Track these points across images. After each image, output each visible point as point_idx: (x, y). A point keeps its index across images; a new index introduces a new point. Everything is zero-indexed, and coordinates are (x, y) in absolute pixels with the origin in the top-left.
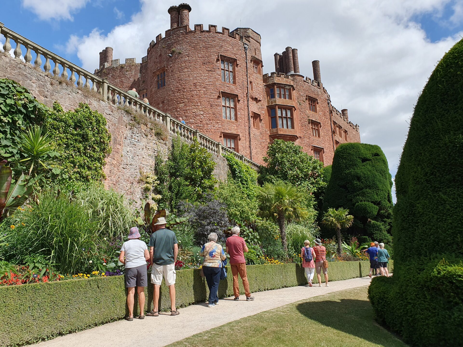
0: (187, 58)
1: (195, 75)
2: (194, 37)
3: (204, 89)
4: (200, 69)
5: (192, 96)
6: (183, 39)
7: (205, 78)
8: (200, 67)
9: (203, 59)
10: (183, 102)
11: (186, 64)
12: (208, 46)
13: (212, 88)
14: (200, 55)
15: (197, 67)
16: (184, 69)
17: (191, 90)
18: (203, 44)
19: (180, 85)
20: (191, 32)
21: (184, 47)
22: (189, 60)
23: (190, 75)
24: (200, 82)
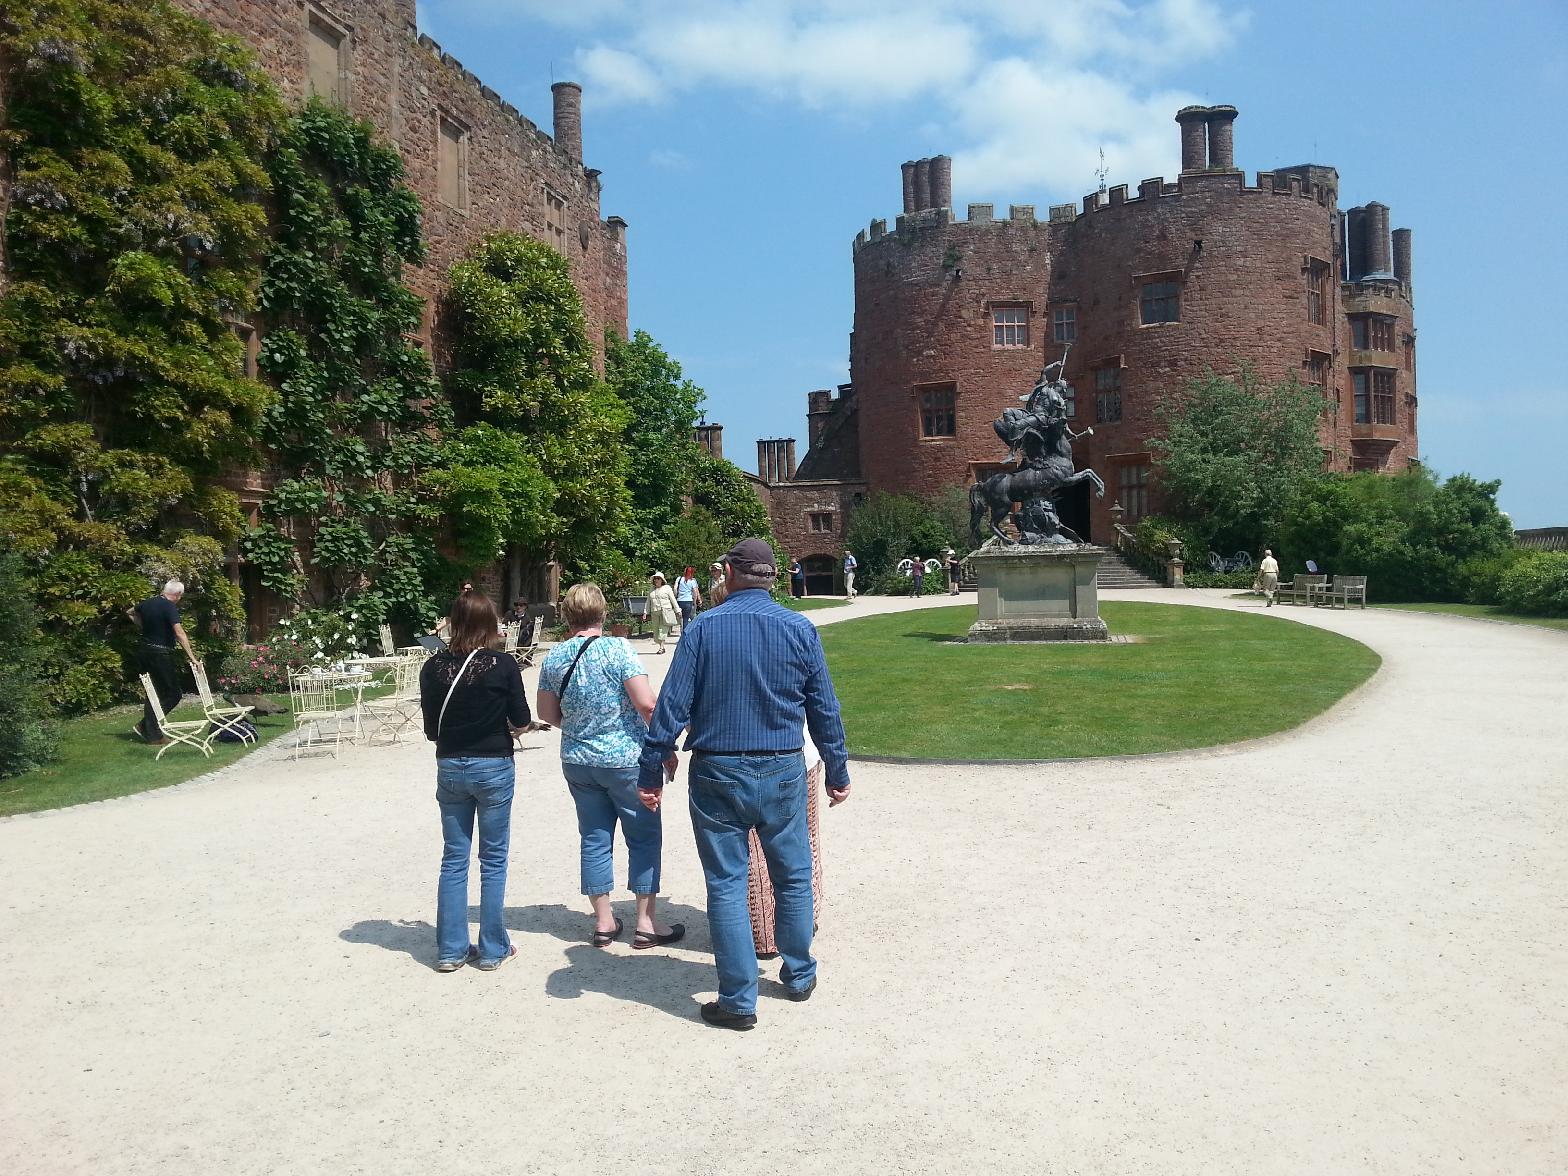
0: (1242, 260)
1: (1261, 307)
2: (1258, 207)
3: (1279, 344)
4: (1270, 291)
5: (1255, 360)
6: (1230, 209)
7: (1280, 315)
8: (1272, 288)
9: (1277, 265)
10: (1233, 373)
11: (1239, 276)
12: (1285, 232)
13: (1294, 341)
14: (1271, 257)
15: (1266, 286)
16: (1235, 288)
17: (1251, 344)
18: (1276, 227)
19: (1224, 327)
20: (1251, 191)
21: (1234, 229)
22: (1248, 267)
23: (1251, 306)
24: (1271, 324)
